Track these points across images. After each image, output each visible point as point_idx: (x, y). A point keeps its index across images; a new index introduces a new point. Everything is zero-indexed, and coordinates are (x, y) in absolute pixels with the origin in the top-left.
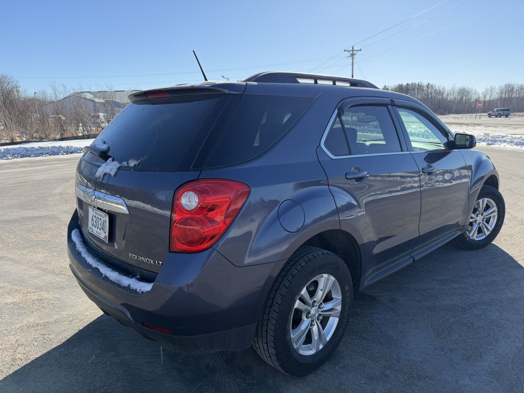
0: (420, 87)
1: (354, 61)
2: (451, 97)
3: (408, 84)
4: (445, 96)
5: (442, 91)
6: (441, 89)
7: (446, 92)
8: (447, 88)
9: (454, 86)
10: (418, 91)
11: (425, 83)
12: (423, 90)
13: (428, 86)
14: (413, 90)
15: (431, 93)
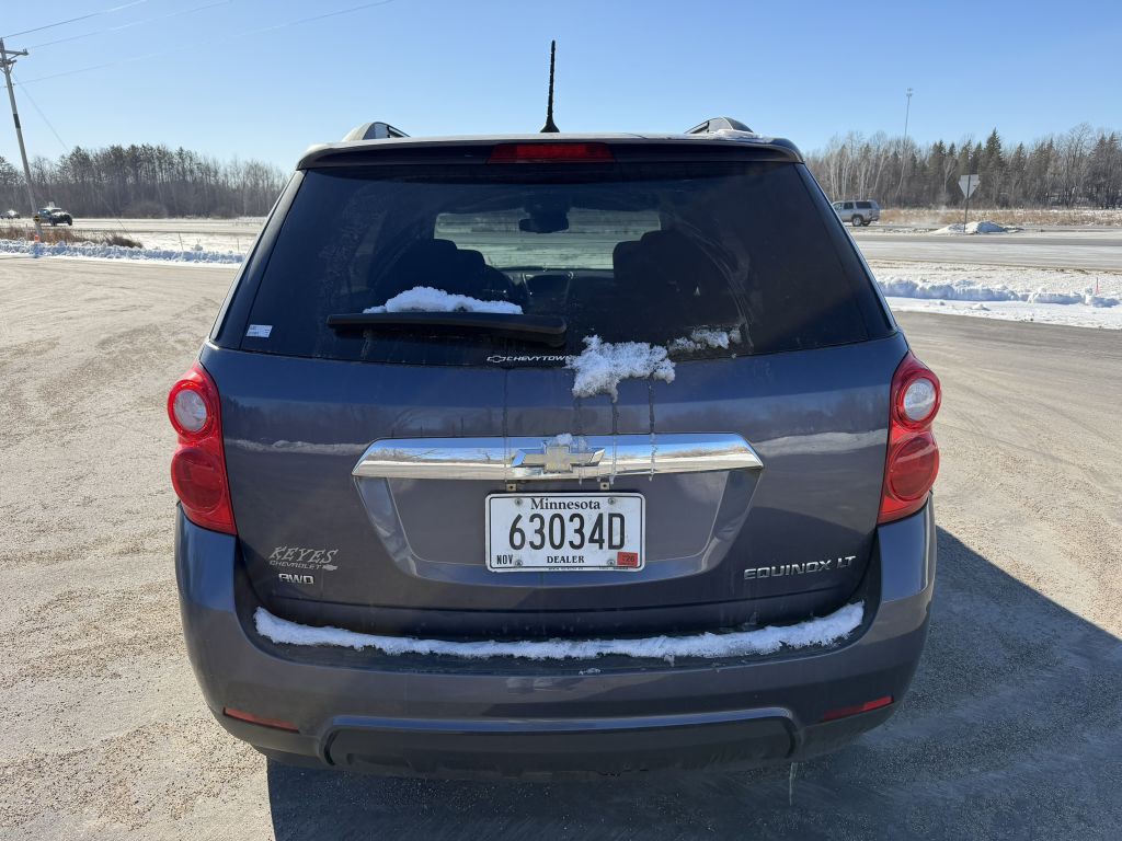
0: (163, 155)
1: (13, 81)
2: (233, 182)
3: (133, 147)
4: (221, 178)
5: (212, 166)
6: (210, 162)
7: (222, 168)
8: (220, 161)
9: (236, 156)
10: (160, 164)
11: (173, 149)
12: (171, 163)
13: (180, 153)
14: (149, 161)
15: (192, 171)
